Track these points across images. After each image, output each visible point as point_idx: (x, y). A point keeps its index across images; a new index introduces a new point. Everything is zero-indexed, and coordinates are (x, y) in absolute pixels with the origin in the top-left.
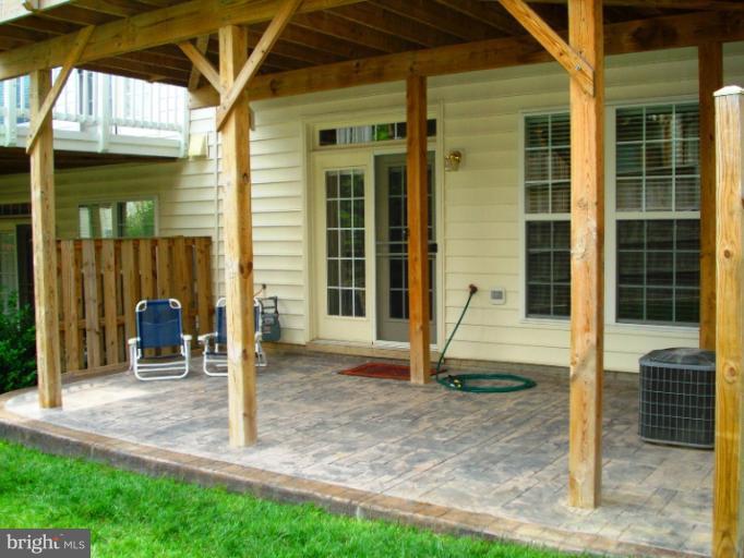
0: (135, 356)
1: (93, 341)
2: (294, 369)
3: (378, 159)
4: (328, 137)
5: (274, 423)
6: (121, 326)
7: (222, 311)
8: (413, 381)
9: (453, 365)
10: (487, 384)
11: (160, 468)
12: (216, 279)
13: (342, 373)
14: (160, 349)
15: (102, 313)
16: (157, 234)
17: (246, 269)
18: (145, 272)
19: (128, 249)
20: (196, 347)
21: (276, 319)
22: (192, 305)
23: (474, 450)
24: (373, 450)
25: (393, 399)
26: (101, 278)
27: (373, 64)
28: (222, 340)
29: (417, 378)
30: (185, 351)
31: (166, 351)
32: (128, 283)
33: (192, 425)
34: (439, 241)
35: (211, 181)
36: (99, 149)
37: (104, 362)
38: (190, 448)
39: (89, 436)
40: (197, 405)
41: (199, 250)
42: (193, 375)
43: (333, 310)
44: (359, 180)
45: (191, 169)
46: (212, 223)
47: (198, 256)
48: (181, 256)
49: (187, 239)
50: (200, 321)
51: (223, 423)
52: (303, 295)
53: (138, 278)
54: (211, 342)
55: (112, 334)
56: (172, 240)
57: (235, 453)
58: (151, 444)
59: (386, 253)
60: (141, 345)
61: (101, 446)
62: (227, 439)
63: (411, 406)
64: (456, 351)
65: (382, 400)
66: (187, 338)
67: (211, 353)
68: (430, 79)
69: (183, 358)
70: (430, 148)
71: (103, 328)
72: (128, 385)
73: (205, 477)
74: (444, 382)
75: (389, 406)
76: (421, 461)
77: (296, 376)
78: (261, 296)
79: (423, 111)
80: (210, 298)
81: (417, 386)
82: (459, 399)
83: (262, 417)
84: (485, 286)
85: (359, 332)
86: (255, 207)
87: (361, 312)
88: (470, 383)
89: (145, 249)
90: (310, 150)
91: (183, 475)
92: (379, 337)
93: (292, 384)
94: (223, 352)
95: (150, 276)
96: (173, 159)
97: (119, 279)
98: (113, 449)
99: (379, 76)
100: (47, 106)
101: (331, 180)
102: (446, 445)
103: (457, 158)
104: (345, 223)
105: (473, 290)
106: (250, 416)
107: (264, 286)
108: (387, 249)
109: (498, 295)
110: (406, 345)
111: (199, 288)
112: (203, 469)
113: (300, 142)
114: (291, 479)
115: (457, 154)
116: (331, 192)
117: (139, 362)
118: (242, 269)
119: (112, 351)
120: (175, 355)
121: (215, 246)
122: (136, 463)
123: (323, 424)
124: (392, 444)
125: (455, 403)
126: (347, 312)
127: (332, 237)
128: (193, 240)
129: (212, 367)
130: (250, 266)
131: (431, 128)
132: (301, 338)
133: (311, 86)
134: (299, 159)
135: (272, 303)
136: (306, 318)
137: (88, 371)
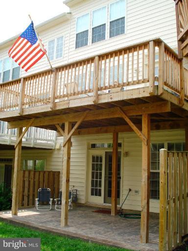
0: (37, 203)
1: (26, 198)
2: (80, 210)
3: (106, 152)
4: (93, 146)
5: (72, 222)
6: (34, 195)
7: (61, 192)
8: (112, 214)
9: (124, 211)
10: (132, 216)
11: (43, 230)
12: (60, 184)
13: (93, 212)
14: (44, 202)
15: (29, 191)
16: (45, 170)
17: (68, 181)
18: (41, 180)
19: (37, 174)
20: (54, 202)
21: (76, 196)
22: (53, 190)
23: (122, 231)
24: (97, 229)
25: (105, 219)
26: (29, 181)
27: (105, 128)
28: (61, 201)
29: (113, 214)
30: (51, 203)
31: (45, 203)
32: (37, 183)
33: (51, 221)
34: (121, 176)
35: (61, 156)
36: (32, 146)
37: (28, 205)
38: (51, 226)
39: (25, 222)
40: (53, 217)
41: (56, 175)
42: (52, 210)
43: (92, 194)
44: (101, 158)
45: (56, 152)
46: (60, 168)
47: (56, 177)
48: (51, 176)
49: (53, 172)
50: (55, 195)
51: (60, 221)
52: (84, 189)
53: (39, 182)
54: (58, 201)
55: (31, 197)
56: (49, 172)
57: (61, 228)
58: (41, 225)
59: (107, 178)
60: (39, 201)
61: (28, 224)
62: (60, 225)
63: (109, 220)
64: (125, 207)
65: (102, 218)
66: (51, 199)
67: (58, 204)
68: (119, 133)
69: (50, 205)
70: (119, 150)
71: (29, 195)
72: (34, 211)
73: (54, 232)
74: (120, 215)
75: (104, 220)
76: (108, 232)
77: (80, 212)
78: (73, 189)
79: (117, 140)
80: (59, 189)
81: (112, 216)
82: (123, 219)
83: (69, 220)
84: (133, 189)
85: (99, 201)
86: (71, 164)
87: (100, 195)
88: (128, 216)
89: (42, 174)
90: (88, 149)
91: (48, 232)
92: (105, 202)
93: (79, 214)
94: (61, 204)
95: (42, 181)
96: (51, 149)
97: (34, 182)
98: (31, 225)
99: (106, 132)
100: (21, 137)
101: (93, 157)
102: (115, 229)
103: (127, 154)
104: (97, 170)
105: (130, 190)
106: (66, 219)
107: (74, 186)
108: (107, 177)
109: (136, 192)
110: (110, 205)
111: (56, 186)
112: (53, 230)
113: (86, 147)
114: (75, 234)
115: (126, 153)
116: (93, 161)
117: (38, 205)
118: (67, 181)
119: (31, 202)
120: (48, 204)
121: (61, 174)
122: (37, 229)
123: (85, 223)
124: (102, 228)
125: (122, 220)
126: (96, 195)
127: (93, 173)
128: (55, 172)
129: (58, 208)
130: (69, 180)
131: (120, 145)
132: (83, 202)
133: (89, 133)
134: (85, 151)
135: (75, 191)
136: (85, 196)
137: (24, 207)
